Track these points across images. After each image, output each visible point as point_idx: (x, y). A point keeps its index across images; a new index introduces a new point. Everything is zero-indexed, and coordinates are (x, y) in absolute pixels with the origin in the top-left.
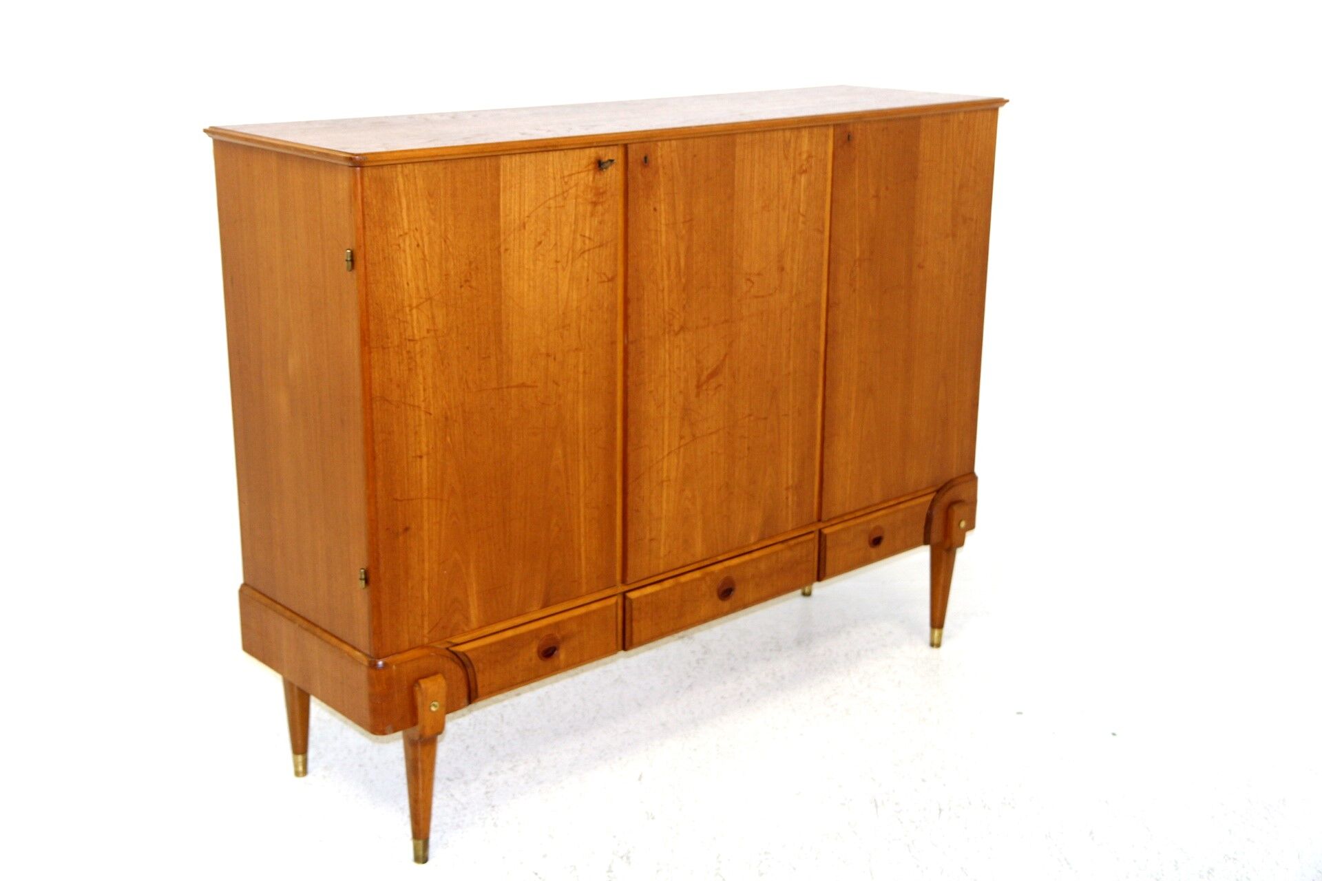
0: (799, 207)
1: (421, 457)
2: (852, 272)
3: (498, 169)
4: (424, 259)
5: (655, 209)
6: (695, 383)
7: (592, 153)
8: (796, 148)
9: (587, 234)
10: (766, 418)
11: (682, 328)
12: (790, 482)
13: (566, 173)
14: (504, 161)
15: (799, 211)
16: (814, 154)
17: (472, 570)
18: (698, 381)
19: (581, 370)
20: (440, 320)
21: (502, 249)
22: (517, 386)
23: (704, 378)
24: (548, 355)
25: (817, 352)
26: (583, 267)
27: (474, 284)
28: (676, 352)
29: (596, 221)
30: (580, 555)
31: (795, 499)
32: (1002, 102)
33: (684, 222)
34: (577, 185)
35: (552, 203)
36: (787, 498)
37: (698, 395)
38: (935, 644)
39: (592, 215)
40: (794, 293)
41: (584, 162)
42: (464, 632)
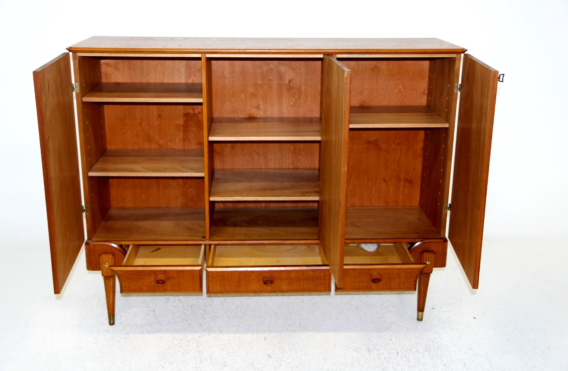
38: (420, 319)
42: (126, 241)
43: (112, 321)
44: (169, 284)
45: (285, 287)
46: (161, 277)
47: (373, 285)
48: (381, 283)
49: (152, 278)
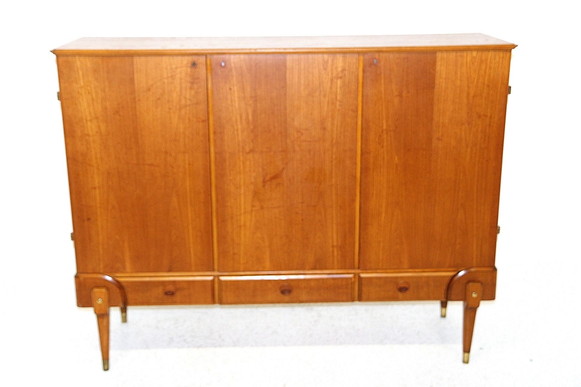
0: (336, 97)
1: (95, 188)
2: (380, 136)
3: (132, 62)
4: (93, 99)
5: (230, 89)
6: (262, 180)
7: (190, 59)
8: (332, 65)
9: (188, 97)
10: (315, 206)
11: (251, 151)
12: (335, 244)
13: (174, 67)
14: (136, 60)
15: (336, 99)
16: (347, 68)
17: (126, 244)
18: (264, 179)
19: (187, 162)
20: (103, 128)
21: (137, 99)
22: (149, 165)
23: (268, 178)
24: (166, 153)
25: (355, 177)
26: (186, 113)
27: (121, 114)
28: (248, 163)
29: (193, 92)
30: (190, 252)
31: (340, 253)
32: (514, 46)
33: (251, 97)
34: (181, 73)
35: (166, 81)
36: (333, 251)
37: (264, 186)
38: (466, 362)
39: (191, 88)
40: (334, 142)
41: (185, 62)
42: (122, 272)
43: (106, 366)
44: (178, 296)
45: (304, 297)
46: (170, 288)
47: (400, 295)
48: (408, 292)
49: (160, 290)
